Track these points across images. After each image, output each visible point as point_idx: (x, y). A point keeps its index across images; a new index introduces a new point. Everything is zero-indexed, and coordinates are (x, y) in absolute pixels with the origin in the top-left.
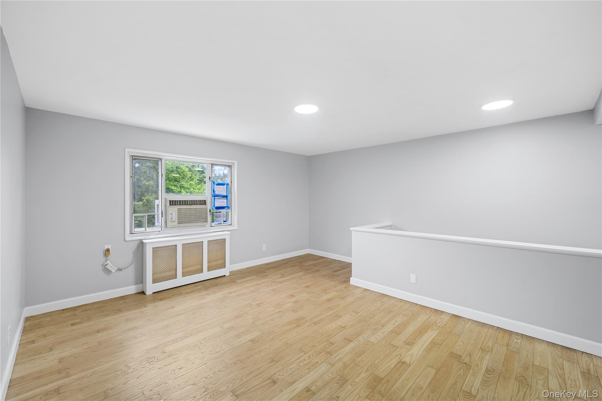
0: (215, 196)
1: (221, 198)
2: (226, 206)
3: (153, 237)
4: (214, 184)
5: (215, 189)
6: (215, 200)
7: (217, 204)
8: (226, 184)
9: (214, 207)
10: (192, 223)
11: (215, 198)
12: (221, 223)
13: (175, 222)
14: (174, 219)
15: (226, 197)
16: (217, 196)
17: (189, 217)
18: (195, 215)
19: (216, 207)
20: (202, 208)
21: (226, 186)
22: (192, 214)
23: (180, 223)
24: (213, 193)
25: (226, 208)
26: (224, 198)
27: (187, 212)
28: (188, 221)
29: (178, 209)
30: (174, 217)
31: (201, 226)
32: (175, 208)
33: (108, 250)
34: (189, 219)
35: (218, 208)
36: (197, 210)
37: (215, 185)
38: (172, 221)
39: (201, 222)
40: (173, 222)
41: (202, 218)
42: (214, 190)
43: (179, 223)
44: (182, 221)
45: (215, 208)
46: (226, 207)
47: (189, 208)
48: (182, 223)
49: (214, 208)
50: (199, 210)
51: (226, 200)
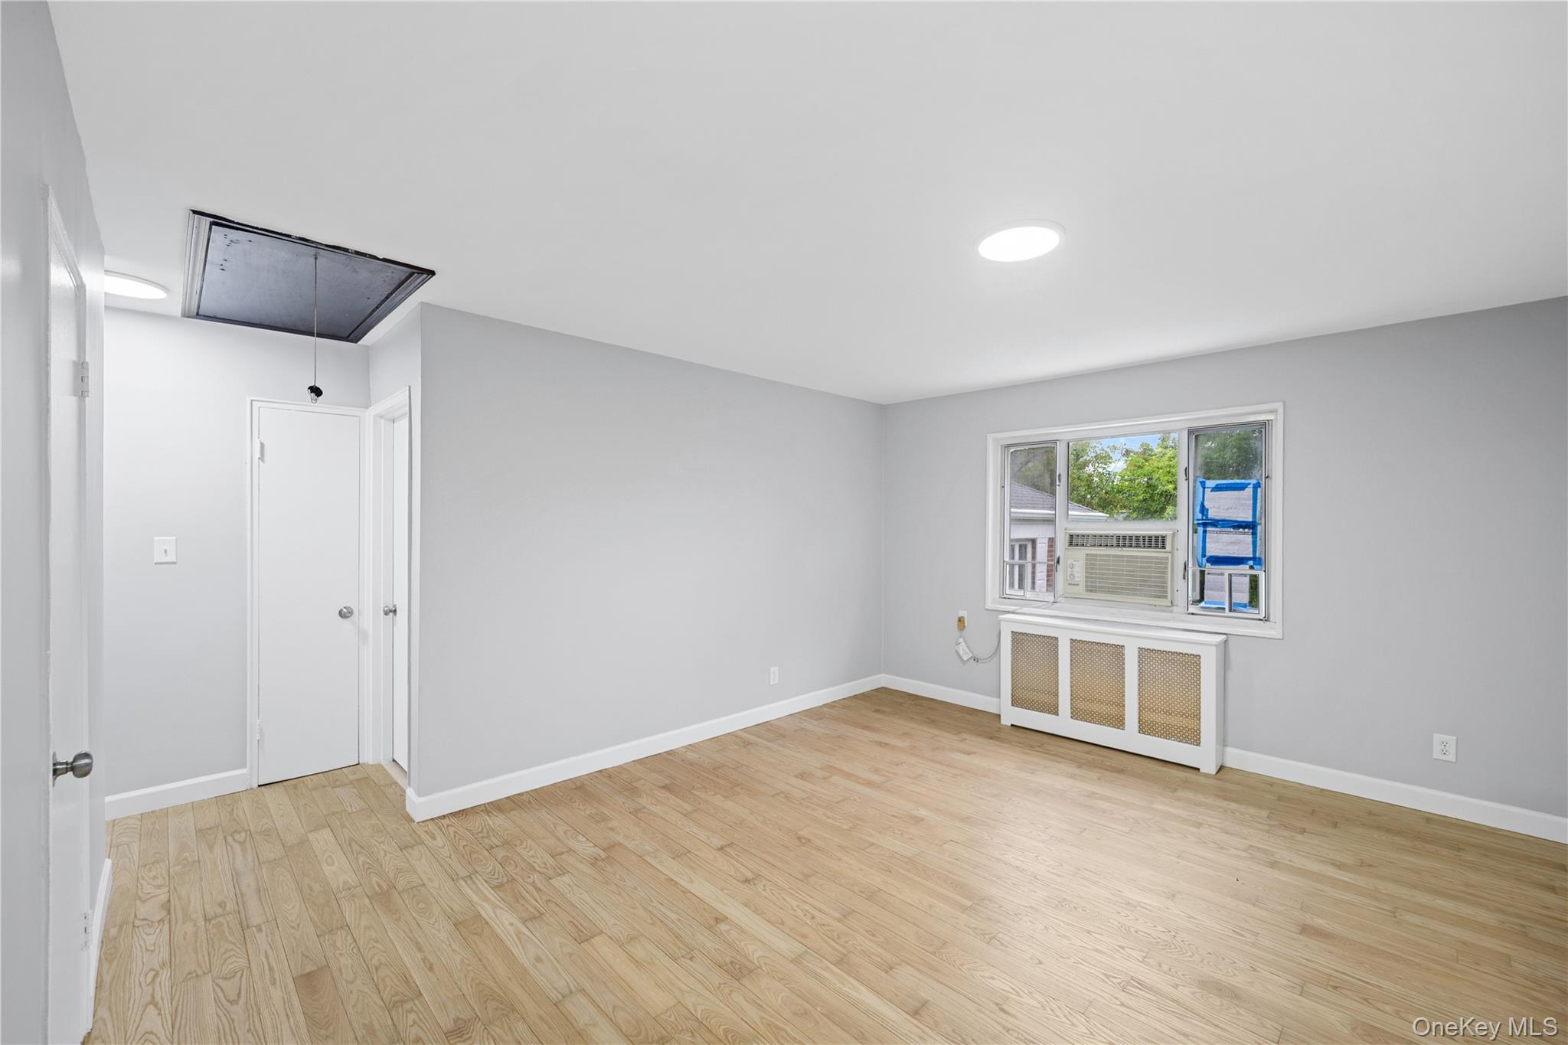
0: (1205, 525)
1: (1232, 530)
2: (1251, 556)
3: (1030, 612)
4: (1204, 488)
5: (1206, 504)
6: (1208, 535)
7: (1213, 550)
8: (1251, 486)
9: (1204, 556)
10: (1121, 594)
11: (1208, 529)
12: (1224, 609)
13: (1078, 585)
14: (1076, 579)
15: (1251, 526)
16: (1215, 523)
17: (1112, 579)
18: (1131, 576)
19: (1211, 557)
20: (1152, 558)
21: (1249, 491)
22: (1123, 570)
23: (1091, 591)
24: (1200, 516)
25: (1251, 563)
26: (1241, 530)
27: (1109, 565)
28: (1109, 588)
29: (1087, 555)
30: (1076, 575)
31: (1155, 606)
32: (1081, 553)
33: (961, 620)
34: (1112, 584)
35: (1217, 561)
36: (1137, 562)
37: (1207, 491)
38: (1073, 583)
39: (1146, 596)
40: (1074, 585)
41: (1150, 586)
42: (1203, 505)
43: (1091, 589)
44: (1095, 587)
45: (1208, 561)
46: (1250, 559)
47: (1114, 556)
48: (1095, 592)
49: (1204, 560)
50: (1141, 562)
51: (1249, 538)
